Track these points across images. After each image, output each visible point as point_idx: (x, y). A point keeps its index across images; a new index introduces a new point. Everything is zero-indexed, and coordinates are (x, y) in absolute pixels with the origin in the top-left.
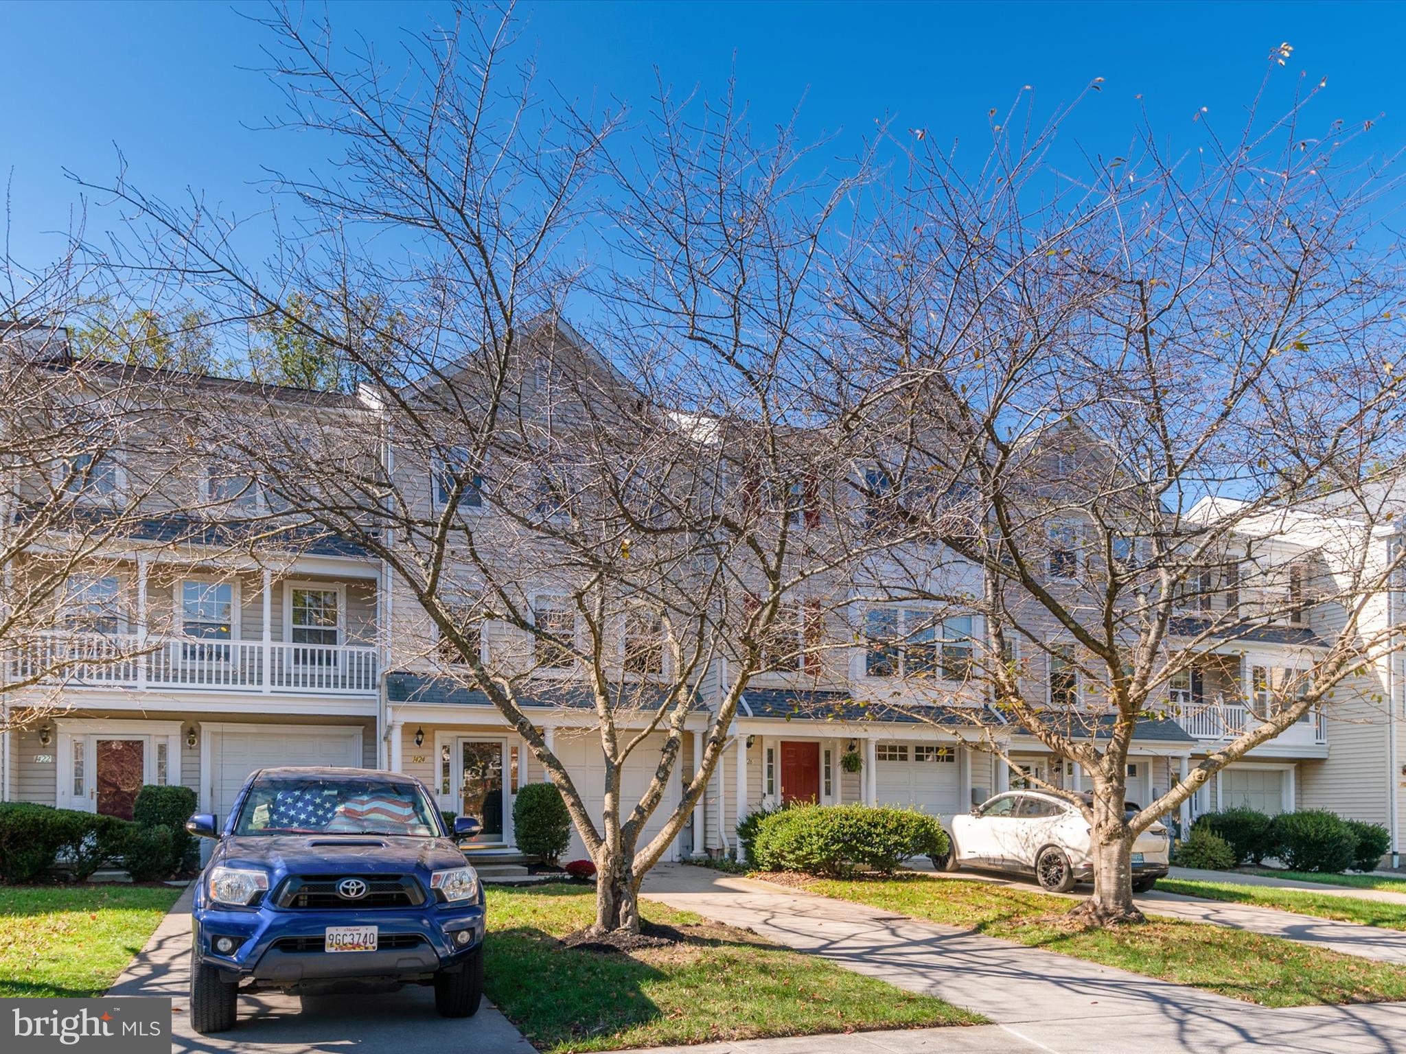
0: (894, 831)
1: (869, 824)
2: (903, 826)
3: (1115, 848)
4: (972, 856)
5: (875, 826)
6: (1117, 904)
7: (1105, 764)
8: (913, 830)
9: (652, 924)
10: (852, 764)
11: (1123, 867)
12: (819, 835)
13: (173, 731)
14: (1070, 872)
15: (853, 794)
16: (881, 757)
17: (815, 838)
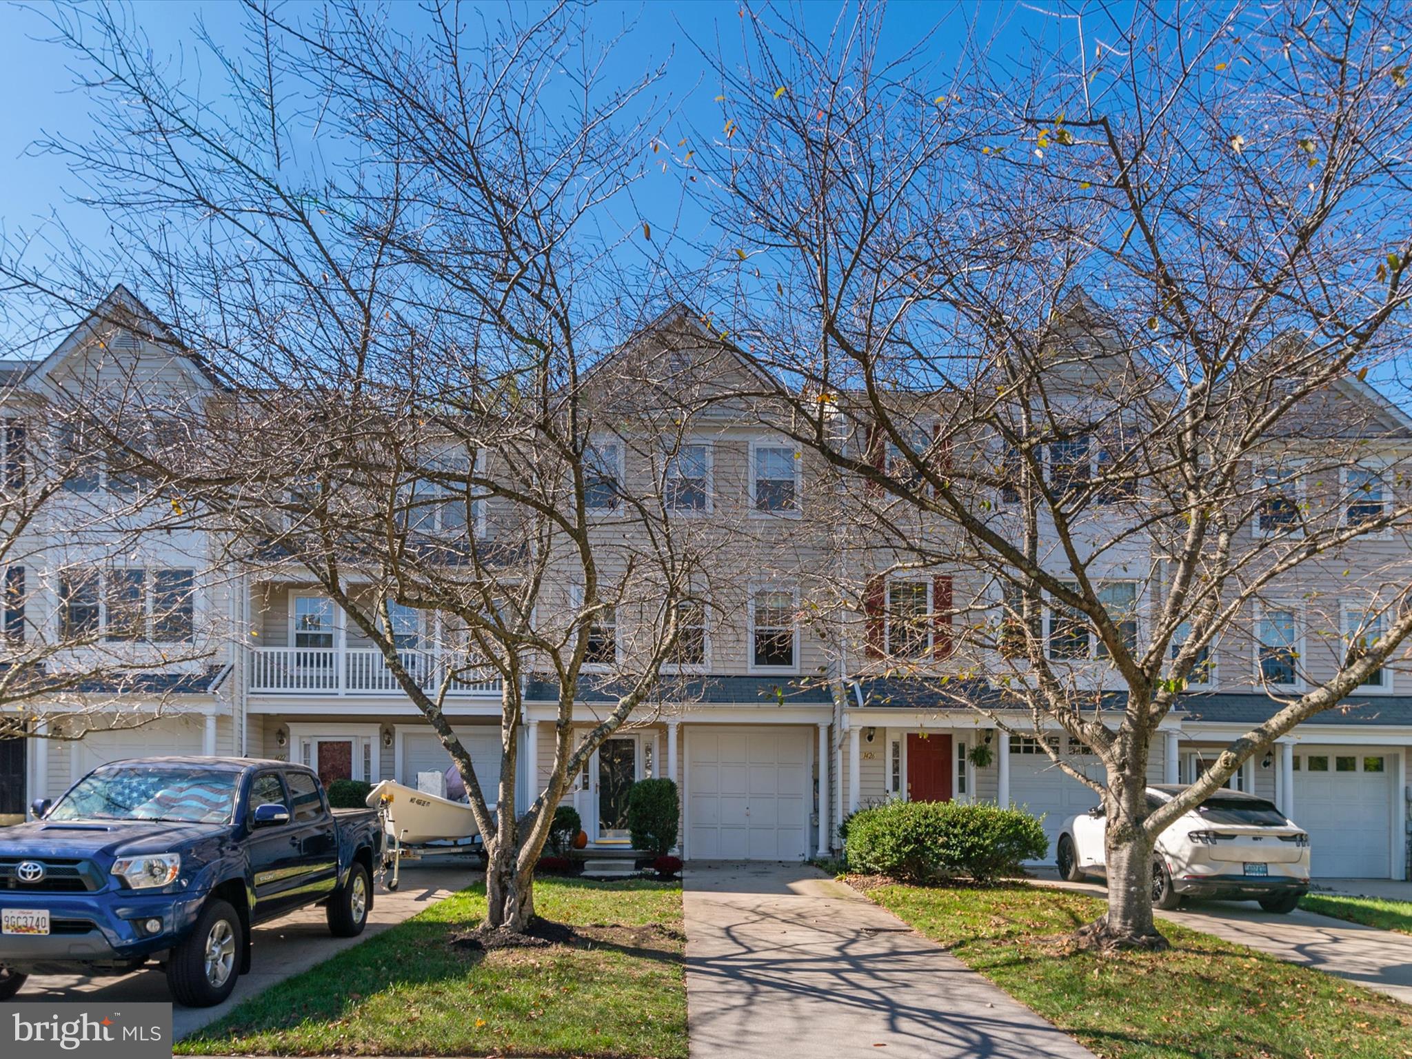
0: (974, 832)
1: (949, 823)
2: (986, 827)
3: (1125, 852)
4: (1090, 863)
5: (954, 826)
6: (1125, 924)
7: (1116, 749)
8: (998, 831)
9: (547, 922)
10: (982, 757)
11: (1134, 878)
12: (892, 834)
13: (374, 732)
14: (1171, 884)
15: (990, 792)
16: (1014, 750)
17: (888, 837)
